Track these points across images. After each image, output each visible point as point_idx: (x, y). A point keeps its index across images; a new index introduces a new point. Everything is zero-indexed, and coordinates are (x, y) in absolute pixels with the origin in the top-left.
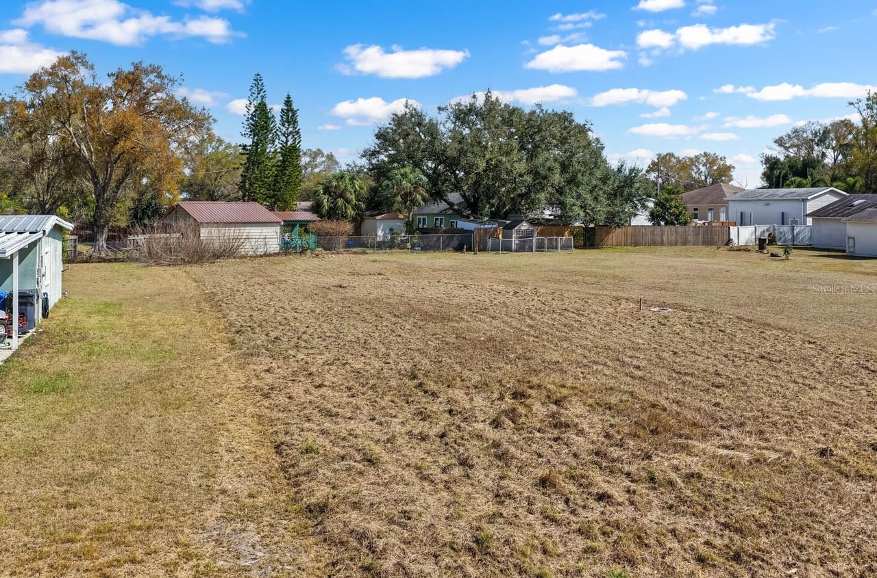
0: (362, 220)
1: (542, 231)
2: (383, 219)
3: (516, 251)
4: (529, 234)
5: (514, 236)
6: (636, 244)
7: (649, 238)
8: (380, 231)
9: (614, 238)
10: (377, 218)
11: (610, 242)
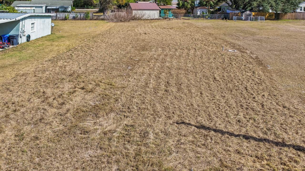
0: (193, 9)
1: (257, 14)
2: (200, 9)
3: (244, 20)
4: (250, 15)
5: (243, 15)
6: (296, 19)
7: (302, 17)
8: (199, 12)
9: (287, 16)
10: (197, 8)
11: (285, 18)
